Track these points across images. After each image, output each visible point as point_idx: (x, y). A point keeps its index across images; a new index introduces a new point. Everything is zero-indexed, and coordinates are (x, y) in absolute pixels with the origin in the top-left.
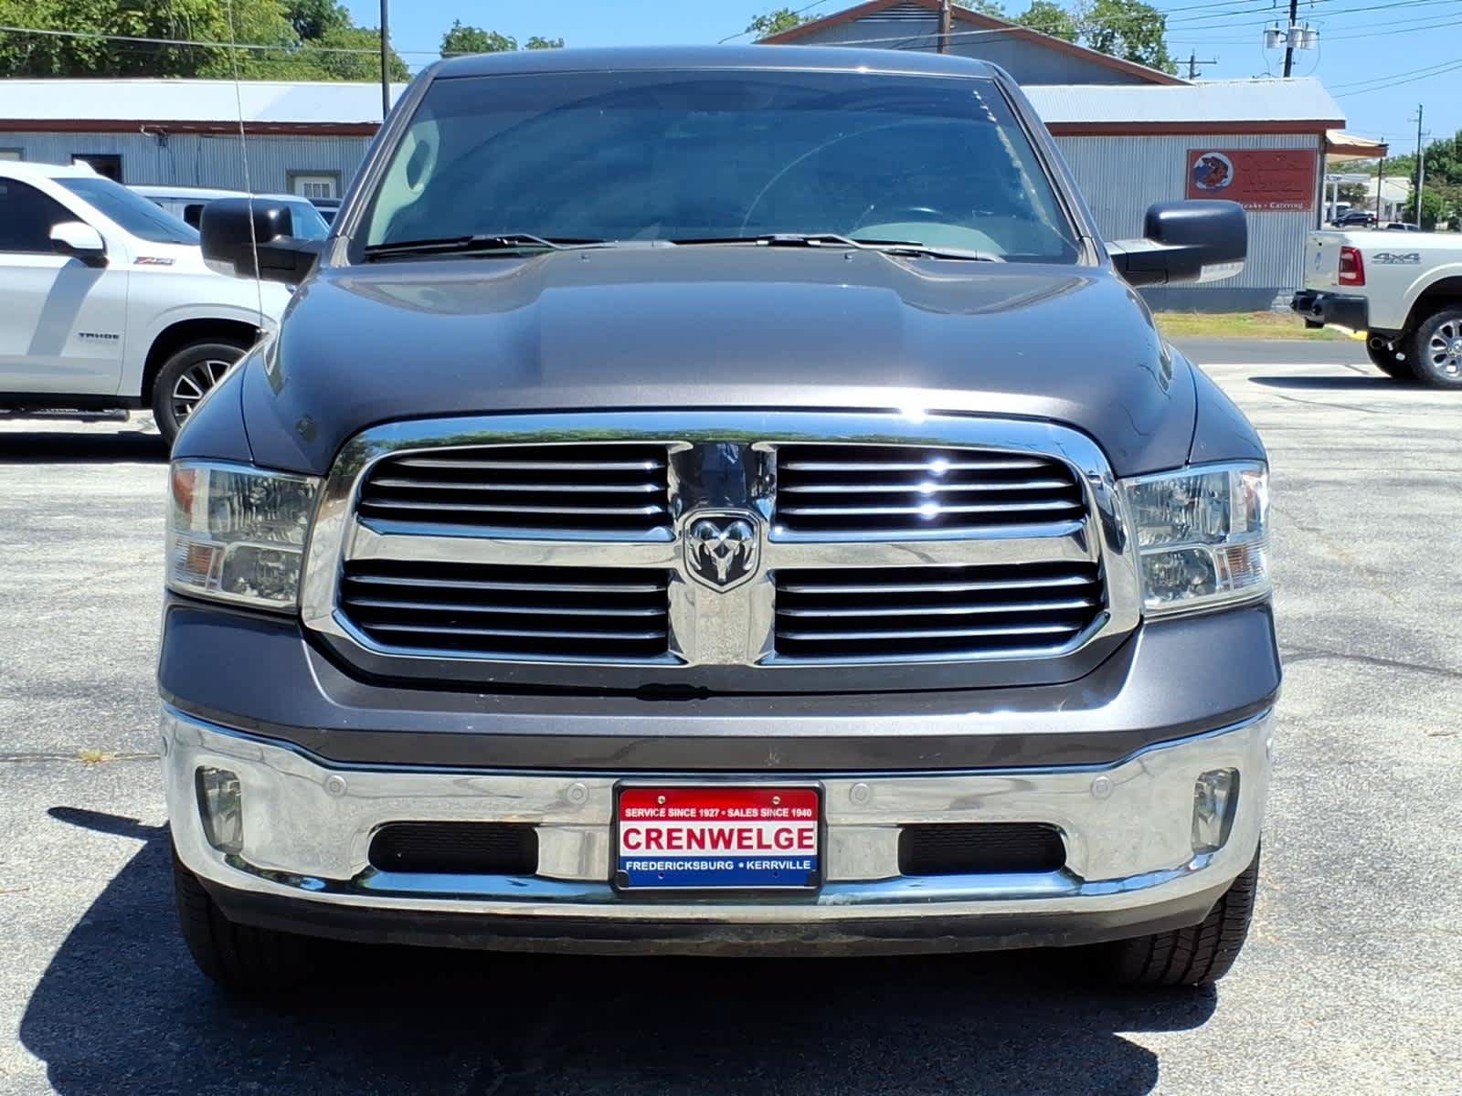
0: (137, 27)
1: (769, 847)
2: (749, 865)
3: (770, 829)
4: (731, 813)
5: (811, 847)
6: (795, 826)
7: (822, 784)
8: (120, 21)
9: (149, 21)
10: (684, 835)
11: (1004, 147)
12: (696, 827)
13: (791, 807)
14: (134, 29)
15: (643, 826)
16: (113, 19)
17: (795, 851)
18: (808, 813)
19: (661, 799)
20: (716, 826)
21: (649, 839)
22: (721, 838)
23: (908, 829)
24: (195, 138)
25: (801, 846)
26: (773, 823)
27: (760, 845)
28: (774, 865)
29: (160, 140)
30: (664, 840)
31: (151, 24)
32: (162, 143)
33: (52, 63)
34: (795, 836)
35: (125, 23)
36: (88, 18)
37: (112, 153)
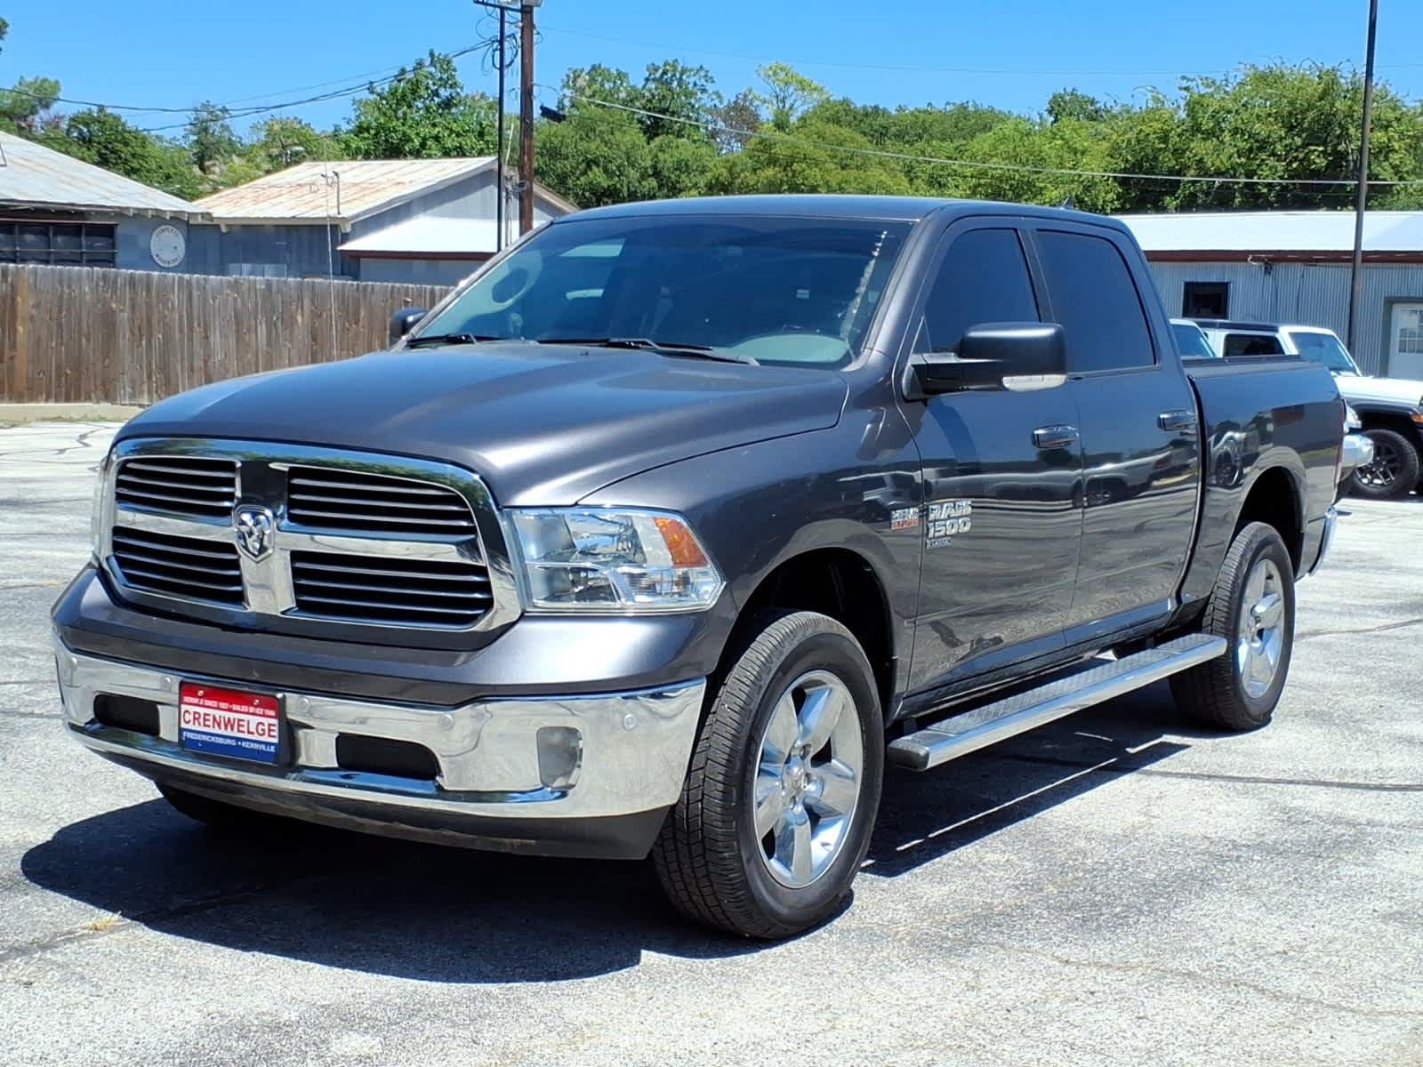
0: (1317, 161)
1: (252, 733)
2: (244, 744)
3: (254, 720)
4: (236, 707)
5: (274, 737)
6: (266, 721)
7: (284, 696)
8: (1301, 156)
9: (1330, 155)
10: (211, 718)
11: (862, 275)
12: (218, 713)
13: (265, 708)
14: (1315, 163)
15: (192, 709)
16: (1295, 154)
17: (265, 738)
18: (272, 713)
19: (201, 693)
20: (228, 715)
21: (195, 719)
22: (229, 724)
23: (341, 734)
24: (1299, 267)
25: (270, 736)
26: (256, 717)
27: (249, 732)
28: (256, 746)
29: (1266, 268)
30: (201, 720)
31: (1331, 158)
32: (1268, 270)
33: (1234, 198)
34: (266, 728)
35: (1306, 158)
36: (1273, 154)
37: (1221, 281)
